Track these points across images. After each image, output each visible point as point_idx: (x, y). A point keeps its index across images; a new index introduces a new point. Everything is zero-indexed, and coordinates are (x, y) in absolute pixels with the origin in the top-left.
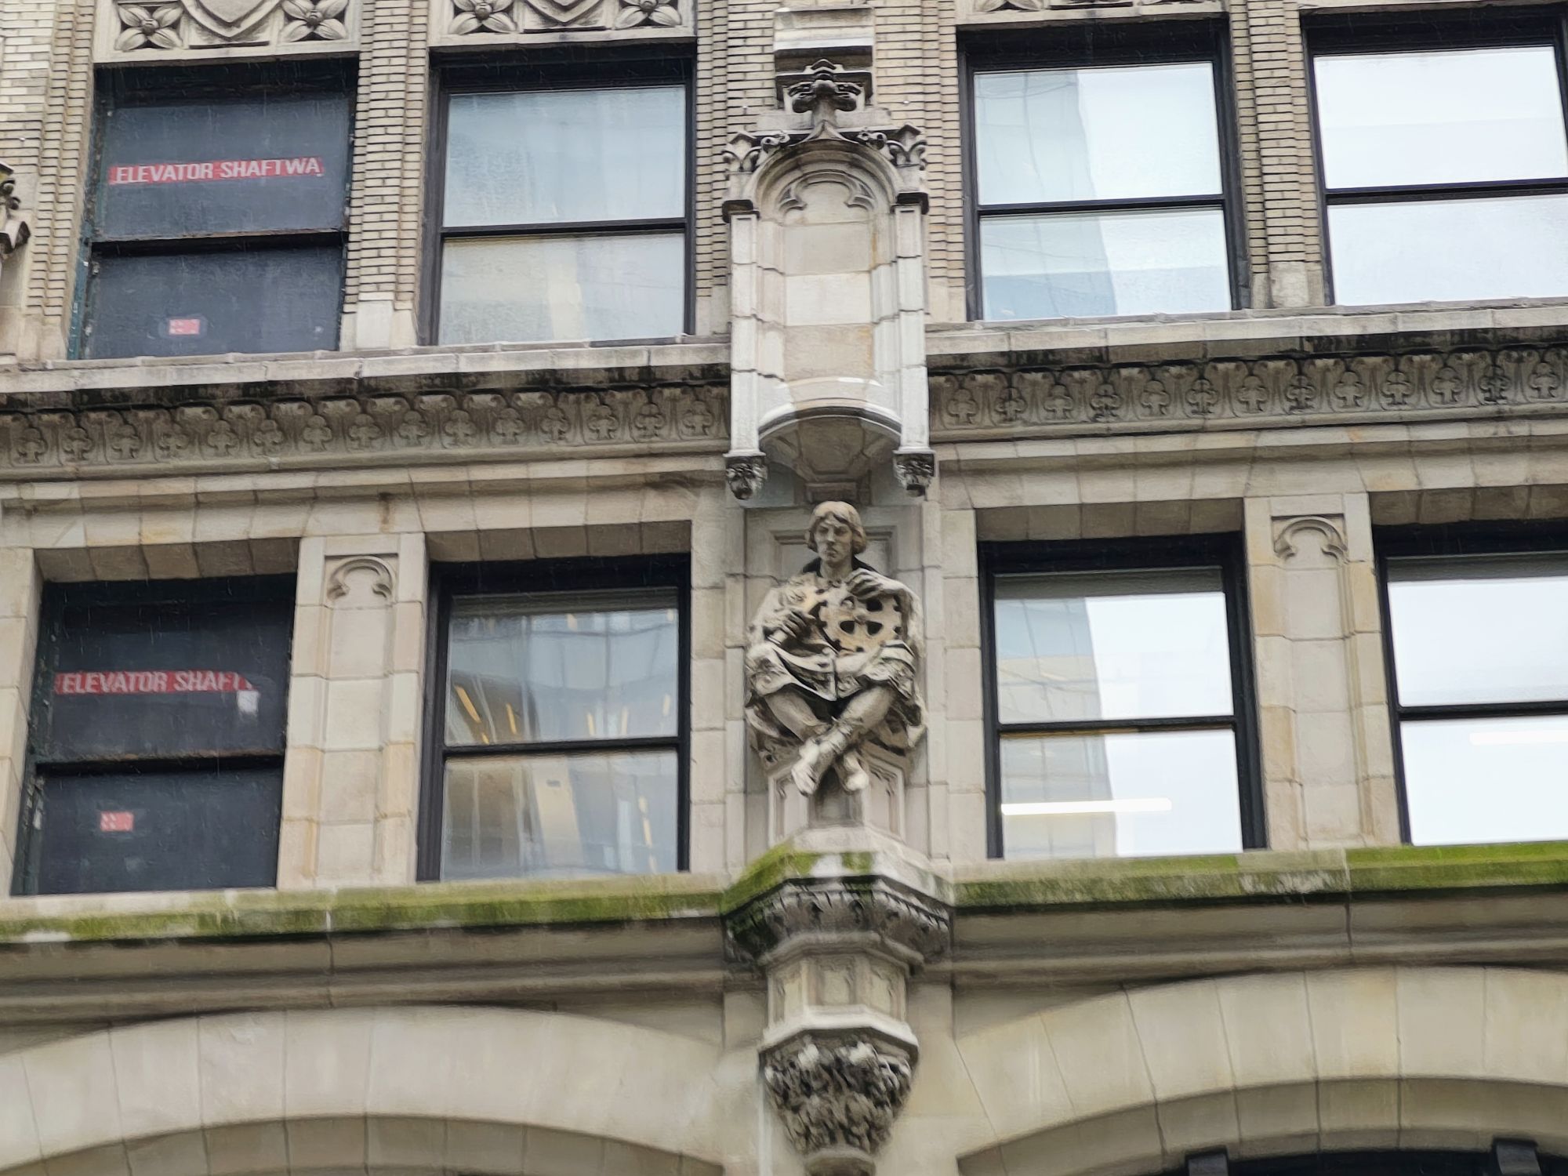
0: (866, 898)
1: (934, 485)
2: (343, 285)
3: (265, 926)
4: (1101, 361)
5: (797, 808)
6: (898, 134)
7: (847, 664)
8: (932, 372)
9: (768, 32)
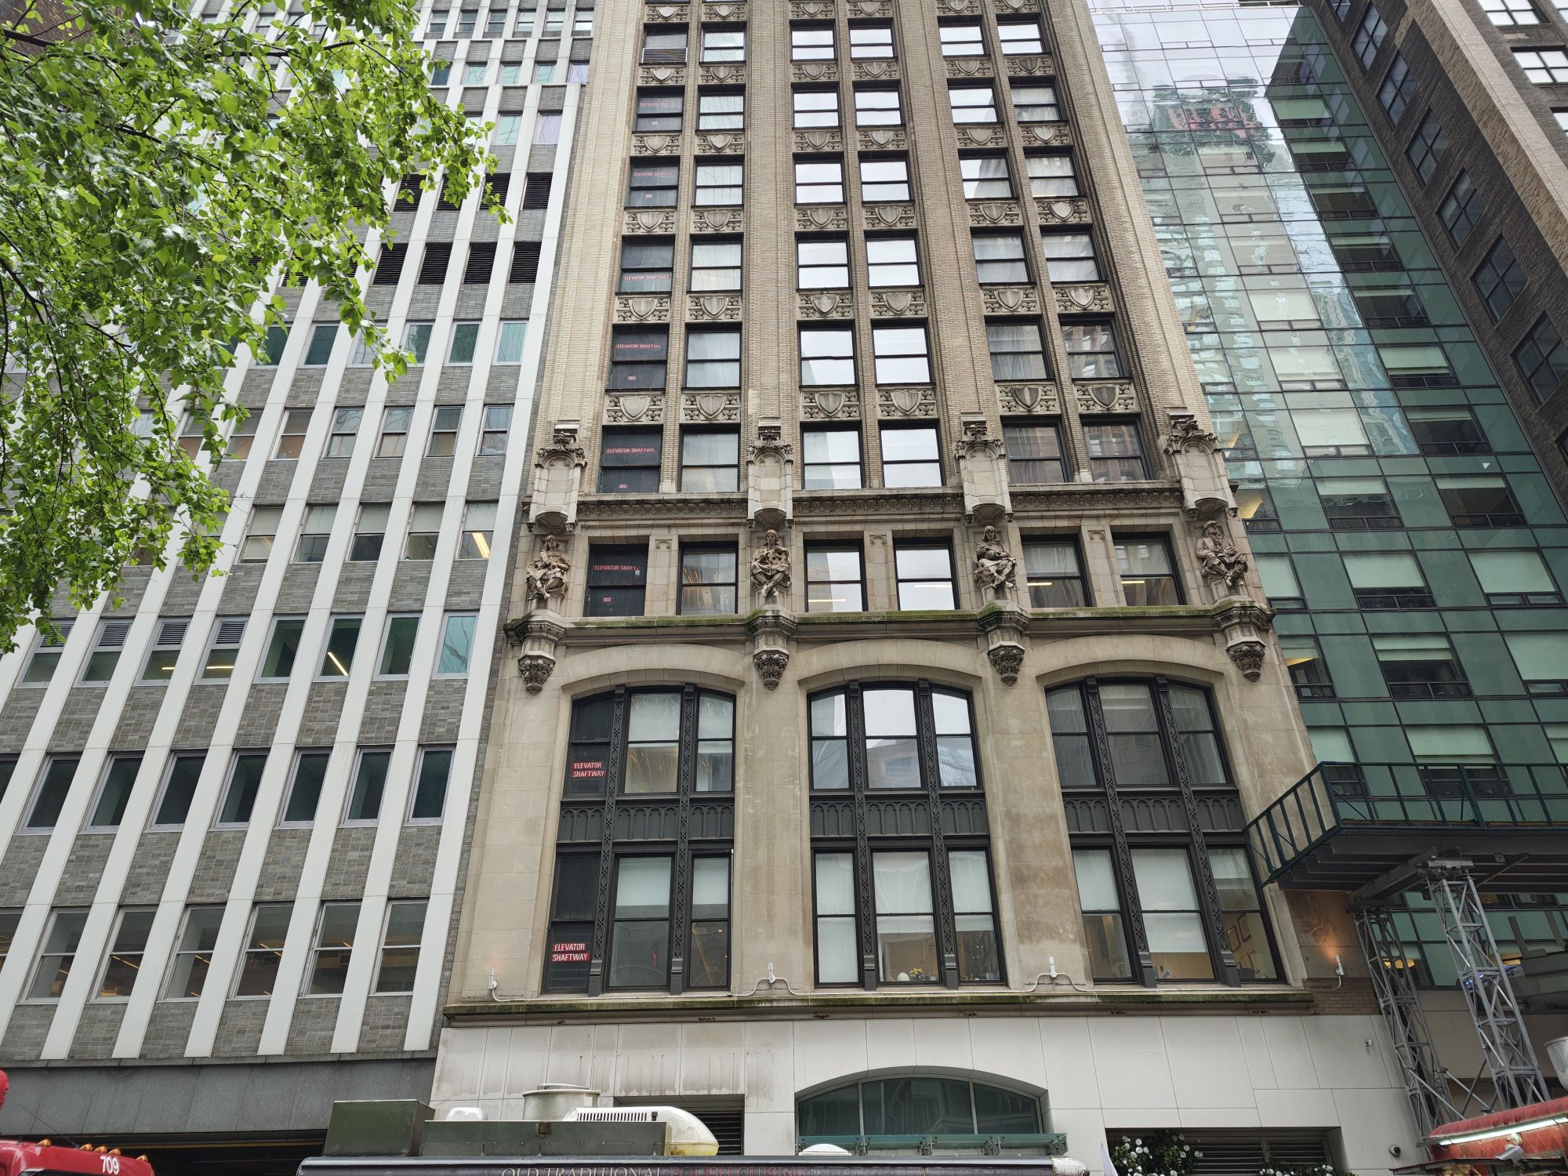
0: (777, 621)
1: (794, 526)
2: (659, 478)
3: (641, 624)
4: (832, 499)
6: (787, 446)
7: (773, 567)
8: (793, 501)
9: (757, 422)
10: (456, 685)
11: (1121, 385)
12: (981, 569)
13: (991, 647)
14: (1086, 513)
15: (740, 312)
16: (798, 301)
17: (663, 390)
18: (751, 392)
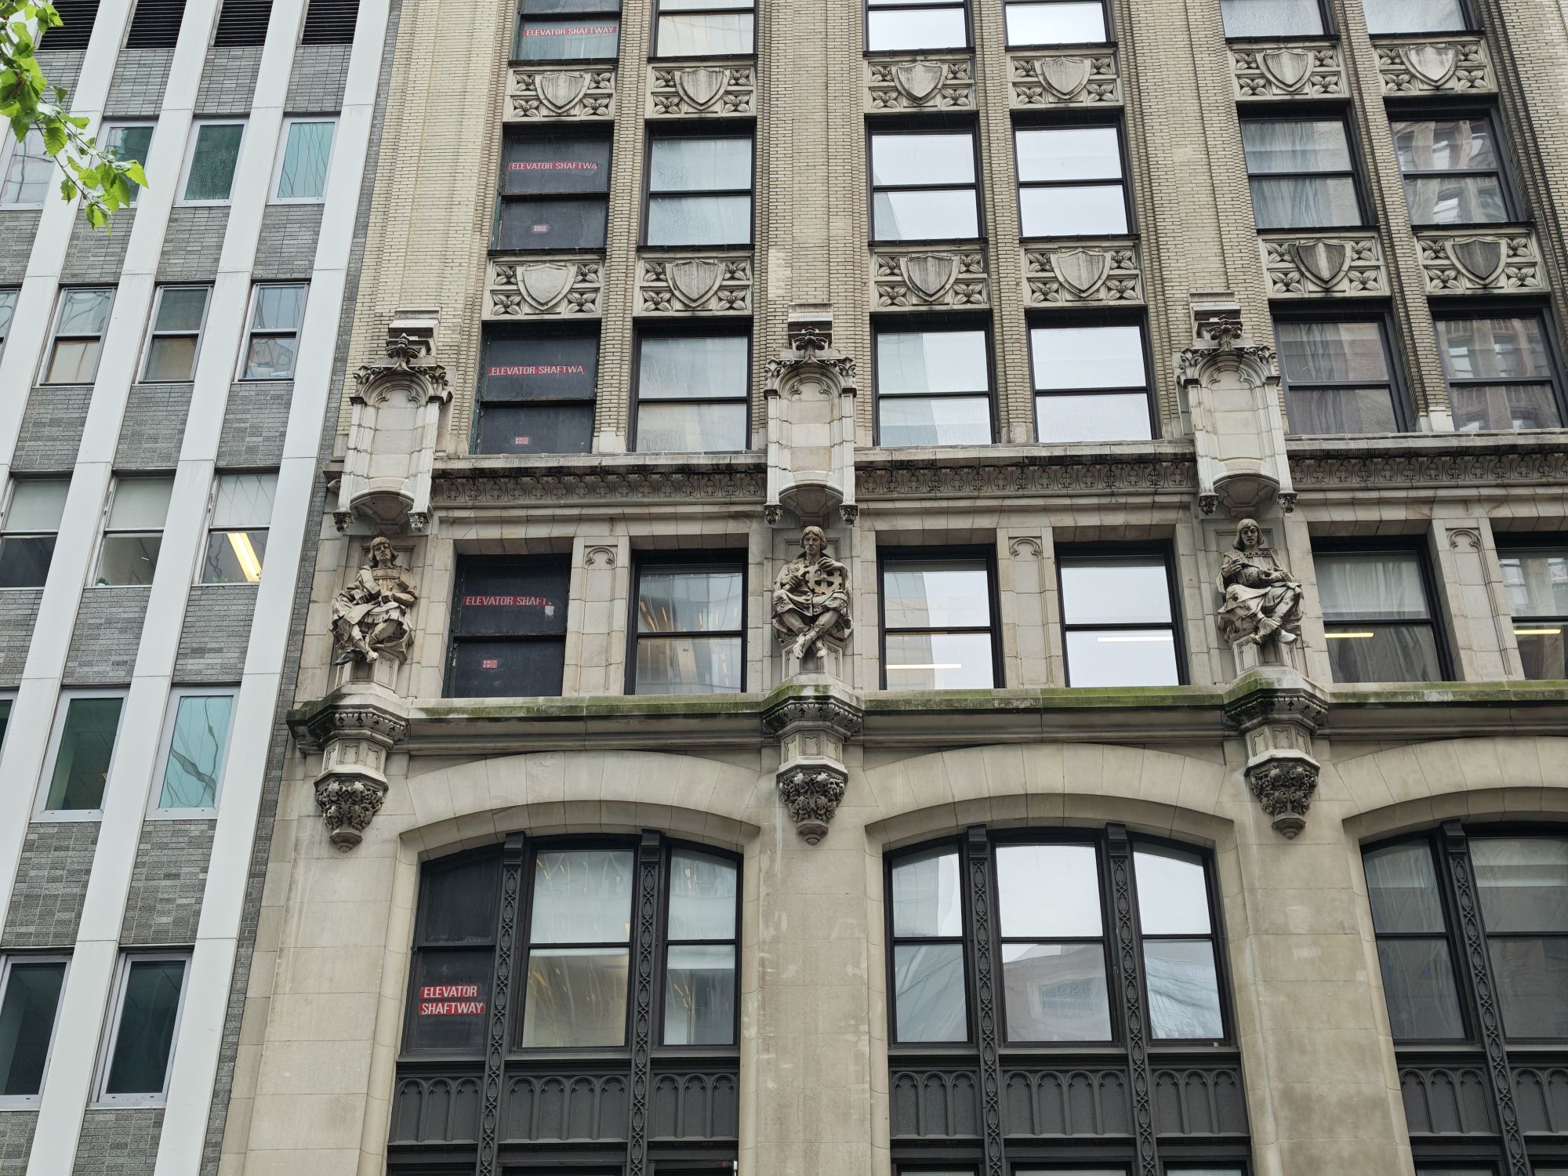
0: (825, 706)
1: (857, 520)
2: (594, 423)
3: (556, 713)
4: (933, 466)
5: (795, 665)
6: (844, 361)
7: (817, 600)
8: (857, 469)
9: (785, 314)
10: (195, 831)
11: (1512, 237)
12: (1231, 605)
13: (1253, 761)
14: (1442, 493)
15: (753, 98)
16: (867, 75)
17: (601, 252)
18: (772, 252)
